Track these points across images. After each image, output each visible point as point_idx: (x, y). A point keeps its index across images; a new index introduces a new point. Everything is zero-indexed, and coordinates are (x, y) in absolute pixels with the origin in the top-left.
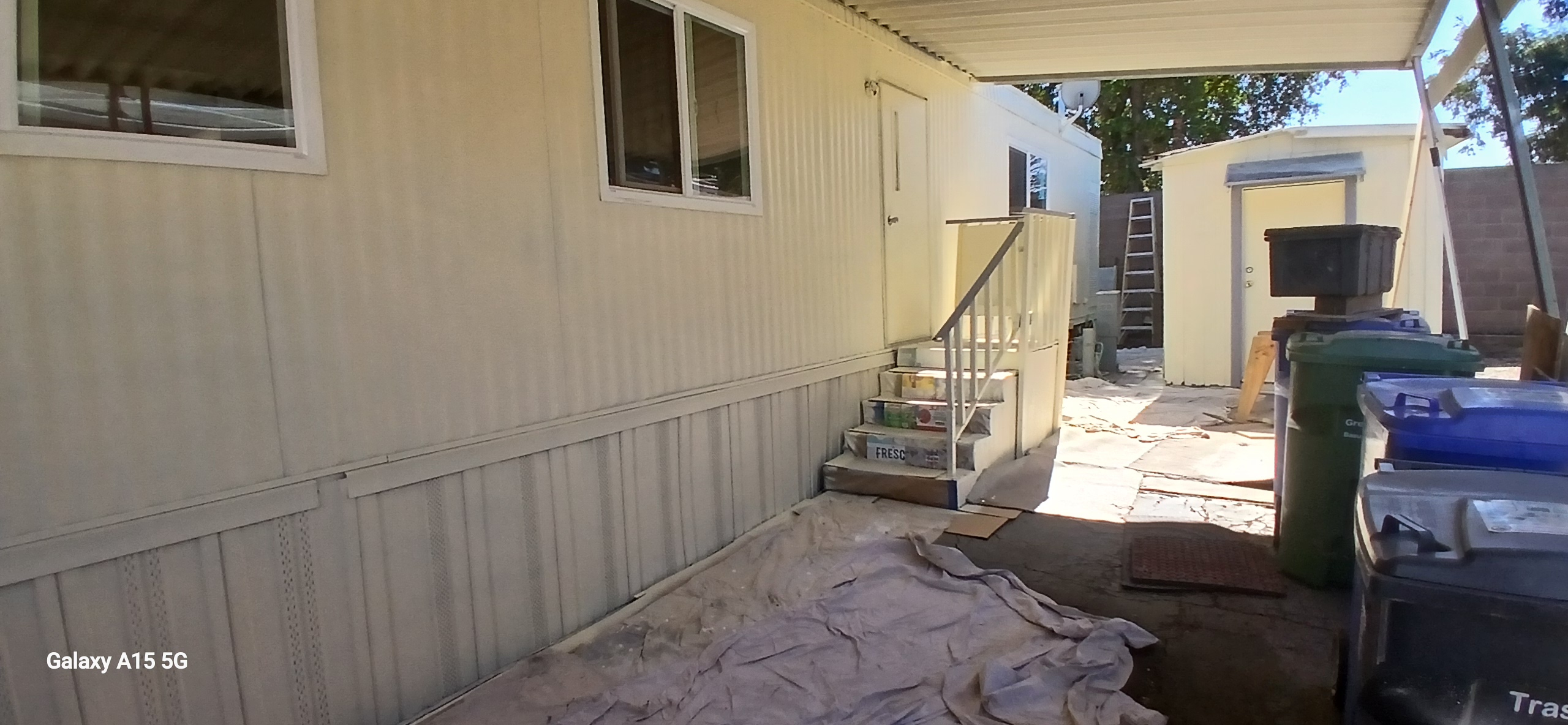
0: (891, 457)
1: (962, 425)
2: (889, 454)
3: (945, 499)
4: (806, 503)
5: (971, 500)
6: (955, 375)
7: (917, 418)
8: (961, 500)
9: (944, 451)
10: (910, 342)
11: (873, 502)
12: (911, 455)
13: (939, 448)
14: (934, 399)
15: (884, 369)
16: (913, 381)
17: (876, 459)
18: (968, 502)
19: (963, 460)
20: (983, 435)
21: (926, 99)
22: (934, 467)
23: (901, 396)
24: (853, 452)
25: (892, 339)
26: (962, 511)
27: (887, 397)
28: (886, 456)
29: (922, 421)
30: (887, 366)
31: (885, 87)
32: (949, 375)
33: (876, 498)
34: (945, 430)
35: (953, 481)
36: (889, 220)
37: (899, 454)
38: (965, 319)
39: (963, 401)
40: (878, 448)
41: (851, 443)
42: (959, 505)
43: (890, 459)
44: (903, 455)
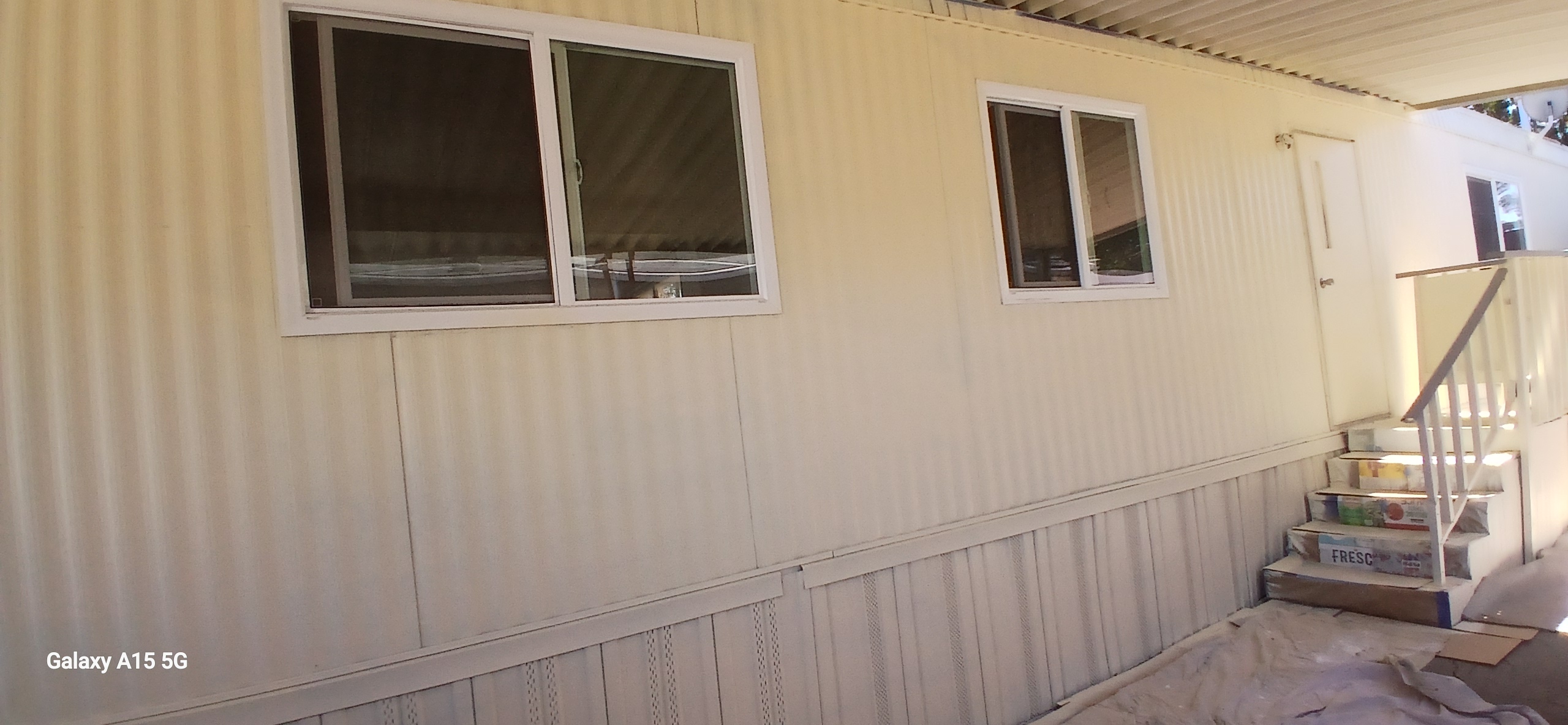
0: (1354, 562)
1: (1450, 522)
2: (1351, 558)
3: (1434, 615)
4: (1245, 613)
5: (1468, 616)
6: (1434, 460)
7: (1384, 514)
8: (1455, 616)
9: (1427, 554)
10: (1363, 421)
11: (1334, 616)
12: (1379, 559)
13: (1420, 550)
14: (1405, 490)
15: (1332, 454)
16: (1373, 469)
17: (1333, 563)
18: (1464, 619)
19: (1454, 566)
20: (1479, 535)
21: (1352, 141)
22: (1414, 574)
23: (1358, 488)
24: (1301, 555)
25: (1340, 417)
26: (1455, 630)
27: (1339, 488)
28: (1346, 560)
29: (1391, 518)
30: (1334, 451)
31: (1299, 139)
32: (1426, 461)
33: (1338, 611)
34: (1425, 529)
35: (1442, 593)
36: (1322, 283)
37: (1363, 558)
38: (1442, 391)
39: (1449, 491)
40: (1334, 551)
41: (1296, 542)
42: (1452, 624)
43: (1350, 563)
44: (1370, 560)
